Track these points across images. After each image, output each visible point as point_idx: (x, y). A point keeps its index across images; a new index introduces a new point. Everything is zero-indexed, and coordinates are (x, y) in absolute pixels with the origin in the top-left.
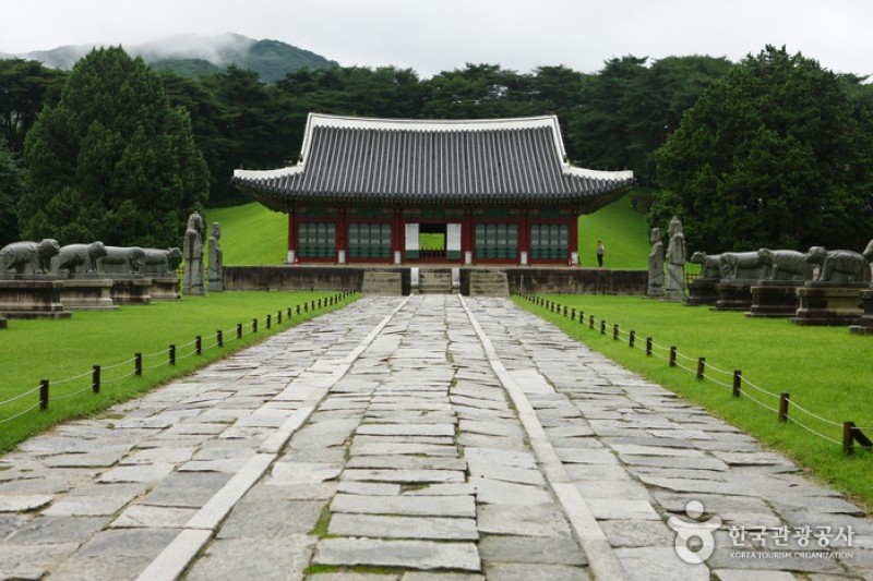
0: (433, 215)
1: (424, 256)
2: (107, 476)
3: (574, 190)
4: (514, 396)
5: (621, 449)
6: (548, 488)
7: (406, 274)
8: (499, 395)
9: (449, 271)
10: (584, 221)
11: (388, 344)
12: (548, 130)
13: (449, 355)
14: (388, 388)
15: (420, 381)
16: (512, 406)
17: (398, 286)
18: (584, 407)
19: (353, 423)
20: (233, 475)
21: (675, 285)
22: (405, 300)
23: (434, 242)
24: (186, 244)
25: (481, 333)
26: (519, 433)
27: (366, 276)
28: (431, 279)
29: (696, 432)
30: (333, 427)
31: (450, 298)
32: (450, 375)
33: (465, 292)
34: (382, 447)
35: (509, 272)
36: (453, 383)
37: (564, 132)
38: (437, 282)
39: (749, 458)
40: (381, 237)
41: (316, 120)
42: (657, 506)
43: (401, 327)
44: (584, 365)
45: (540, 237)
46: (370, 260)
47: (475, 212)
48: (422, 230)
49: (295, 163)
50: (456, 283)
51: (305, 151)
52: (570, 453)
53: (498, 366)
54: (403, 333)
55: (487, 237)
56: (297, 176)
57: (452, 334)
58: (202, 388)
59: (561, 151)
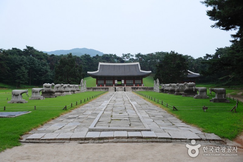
0: (119, 78)
1: (118, 85)
2: (84, 114)
3: (142, 74)
4: (132, 105)
5: (146, 110)
6: (136, 113)
7: (115, 88)
8: (131, 105)
9: (122, 88)
10: (144, 79)
11: (114, 99)
12: (138, 64)
13: (123, 100)
14: (116, 104)
15: (120, 103)
16: (132, 106)
17: (114, 90)
18: (142, 106)
19: (112, 108)
20: (99, 113)
21: (158, 89)
22: (116, 92)
23: (120, 83)
24: (81, 84)
25: (128, 97)
26: (133, 109)
27: (109, 89)
28: (119, 89)
29: (156, 109)
30: (110, 108)
31: (123, 92)
32: (124, 102)
33: (125, 91)
34: (116, 110)
35: (132, 88)
36: (124, 103)
37: (140, 65)
38: (120, 89)
39: (162, 111)
40: (111, 82)
41: (100, 64)
42: (149, 116)
43: (116, 96)
44: (142, 101)
45: (137, 82)
46: (109, 86)
47: (126, 78)
48: (118, 81)
49: (97, 70)
50: (124, 89)
51: (99, 68)
52: (139, 111)
53: (130, 101)
54: (116, 97)
55: (128, 82)
56: (97, 72)
57: (123, 97)
58: (90, 105)
59: (140, 68)
